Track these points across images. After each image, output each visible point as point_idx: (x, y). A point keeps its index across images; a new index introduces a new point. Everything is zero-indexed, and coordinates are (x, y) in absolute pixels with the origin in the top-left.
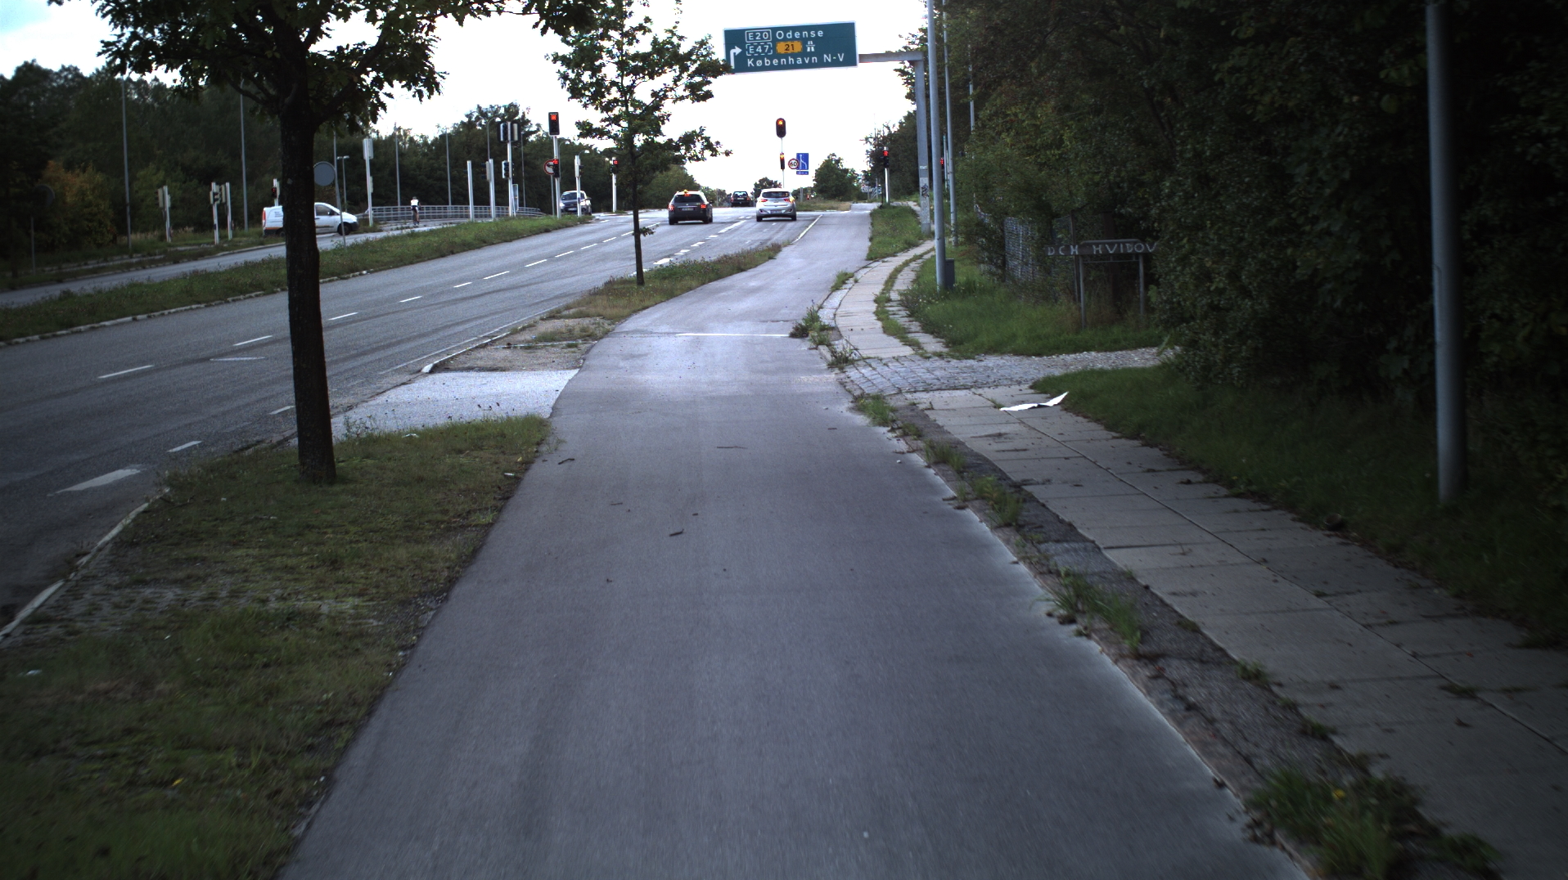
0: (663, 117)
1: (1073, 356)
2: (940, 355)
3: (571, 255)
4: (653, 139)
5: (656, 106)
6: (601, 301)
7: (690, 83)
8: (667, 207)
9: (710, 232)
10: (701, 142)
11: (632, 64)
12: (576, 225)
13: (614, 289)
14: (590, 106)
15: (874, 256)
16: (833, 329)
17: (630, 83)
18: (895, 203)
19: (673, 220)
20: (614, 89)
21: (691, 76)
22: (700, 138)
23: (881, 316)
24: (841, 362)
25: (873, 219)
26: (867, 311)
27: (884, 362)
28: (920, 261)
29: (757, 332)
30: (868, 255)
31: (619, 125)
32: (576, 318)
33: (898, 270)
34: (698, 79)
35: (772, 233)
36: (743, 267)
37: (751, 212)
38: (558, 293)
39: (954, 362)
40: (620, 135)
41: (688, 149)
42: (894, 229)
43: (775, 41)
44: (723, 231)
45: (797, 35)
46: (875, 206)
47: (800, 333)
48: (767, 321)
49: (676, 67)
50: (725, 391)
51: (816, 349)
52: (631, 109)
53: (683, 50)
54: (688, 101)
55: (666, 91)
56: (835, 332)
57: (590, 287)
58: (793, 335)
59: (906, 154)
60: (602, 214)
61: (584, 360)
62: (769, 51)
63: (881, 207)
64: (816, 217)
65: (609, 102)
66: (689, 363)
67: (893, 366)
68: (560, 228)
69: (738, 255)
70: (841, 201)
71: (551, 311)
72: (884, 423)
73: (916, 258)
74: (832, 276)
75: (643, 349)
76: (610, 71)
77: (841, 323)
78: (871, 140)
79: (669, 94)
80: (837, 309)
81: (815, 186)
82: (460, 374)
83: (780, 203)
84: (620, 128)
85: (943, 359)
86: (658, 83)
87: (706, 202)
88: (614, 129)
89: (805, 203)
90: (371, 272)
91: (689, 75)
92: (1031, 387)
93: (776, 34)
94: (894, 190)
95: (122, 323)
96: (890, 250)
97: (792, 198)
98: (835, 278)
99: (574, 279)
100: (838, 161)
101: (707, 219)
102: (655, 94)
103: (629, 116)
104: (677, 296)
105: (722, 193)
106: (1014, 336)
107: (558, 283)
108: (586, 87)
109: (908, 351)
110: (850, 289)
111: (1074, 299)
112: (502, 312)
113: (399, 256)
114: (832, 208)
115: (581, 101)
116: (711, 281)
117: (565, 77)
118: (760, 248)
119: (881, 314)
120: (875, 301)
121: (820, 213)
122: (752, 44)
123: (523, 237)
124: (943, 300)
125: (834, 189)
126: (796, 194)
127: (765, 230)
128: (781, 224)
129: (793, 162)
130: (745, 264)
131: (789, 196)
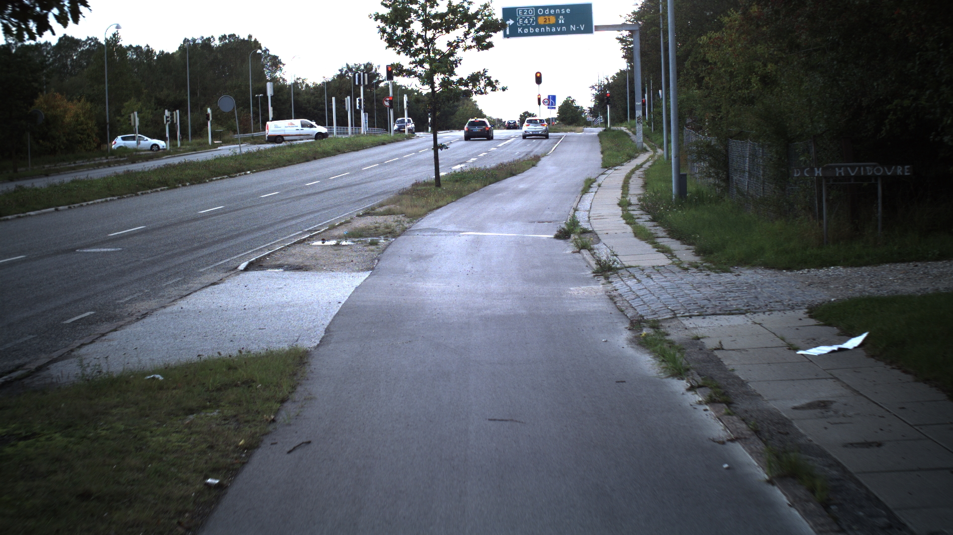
0: (456, 61)
2: (697, 267)
3: (396, 161)
4: (448, 78)
5: (452, 54)
6: (406, 201)
7: (477, 36)
8: (462, 128)
9: (491, 146)
10: (484, 80)
11: (434, 22)
12: (404, 140)
13: (418, 190)
14: (402, 53)
15: (607, 165)
16: (590, 232)
17: (431, 36)
18: (613, 128)
19: (468, 138)
20: (420, 40)
21: (477, 31)
22: (483, 78)
23: (628, 221)
24: (605, 270)
25: (600, 139)
26: (615, 215)
27: (647, 272)
28: (641, 169)
29: (527, 232)
30: (603, 165)
31: (423, 67)
32: (385, 215)
33: (628, 177)
34: (482, 33)
35: (534, 147)
36: (514, 172)
37: (519, 132)
38: (379, 191)
40: (423, 74)
41: (474, 86)
42: (617, 145)
43: (537, 16)
44: (500, 145)
45: (552, 11)
46: (601, 129)
47: (563, 235)
48: (534, 222)
49: (466, 24)
51: (579, 252)
52: (432, 55)
53: (472, 11)
54: (475, 50)
55: (458, 42)
56: (593, 235)
57: (401, 187)
58: (557, 237)
59: (619, 96)
60: (422, 133)
61: (379, 260)
62: (533, 23)
63: (605, 130)
64: (562, 136)
65: (417, 50)
66: (469, 267)
68: (392, 142)
69: (510, 164)
70: (577, 126)
71: (368, 209)
72: (678, 373)
73: (638, 167)
74: (581, 179)
75: (430, 250)
76: (417, 27)
77: (597, 226)
78: (596, 87)
79: (460, 44)
80: (589, 211)
81: (558, 116)
82: (270, 272)
83: (538, 127)
84: (424, 70)
85: (701, 271)
86: (453, 36)
87: (489, 126)
88: (419, 70)
89: (554, 127)
90: (253, 172)
91: (475, 31)
92: (813, 318)
93: (537, 10)
94: (613, 119)
95: (45, 213)
96: (618, 161)
97: (545, 124)
98: (583, 183)
99: (393, 180)
100: (573, 101)
101: (489, 137)
102: (450, 44)
103: (432, 61)
104: (465, 196)
105: (500, 121)
107: (382, 182)
108: (399, 39)
109: (663, 259)
110: (596, 192)
111: (817, 218)
112: (331, 208)
113: (276, 161)
114: (571, 131)
115: (396, 49)
117: (383, 31)
118: (526, 158)
119: (629, 219)
120: (619, 205)
121: (564, 134)
122: (521, 18)
124: (681, 209)
125: (570, 118)
126: (548, 120)
127: (528, 145)
128: (539, 141)
129: (546, 100)
130: (516, 171)
131: (543, 122)
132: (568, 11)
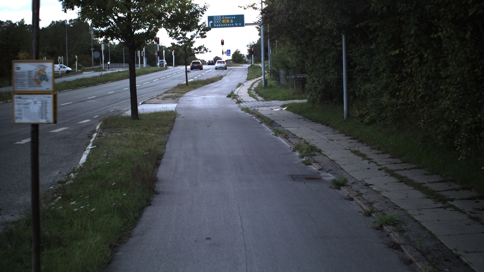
0: (193, 42)
1: (292, 101)
2: (262, 101)
3: (165, 78)
4: (191, 48)
5: (192, 39)
6: (177, 89)
8: (190, 65)
9: (202, 72)
12: (164, 70)
13: (180, 86)
14: (174, 39)
15: (248, 79)
16: (237, 95)
17: (185, 33)
18: (255, 65)
19: (192, 69)
20: (181, 34)
22: (203, 47)
23: (249, 93)
24: (239, 102)
25: (249, 69)
26: (246, 92)
27: (249, 102)
28: (260, 81)
29: (219, 96)
30: (247, 79)
31: (182, 44)
32: (172, 93)
33: (254, 83)
34: (202, 32)
35: (220, 73)
37: (214, 67)
39: (265, 102)
41: (200, 50)
42: (254, 72)
43: (222, 19)
44: (206, 72)
45: (228, 18)
46: (249, 65)
47: (229, 96)
48: (221, 94)
49: (197, 29)
50: (212, 107)
51: (233, 99)
52: (185, 40)
54: (200, 38)
55: (194, 35)
56: (237, 96)
57: (174, 86)
58: (227, 97)
60: (170, 67)
61: (178, 101)
62: (220, 22)
63: (251, 66)
64: (232, 68)
65: (179, 38)
66: (203, 102)
67: (252, 103)
68: (160, 71)
69: (212, 79)
70: (240, 64)
71: (165, 92)
72: (248, 112)
73: (258, 80)
74: (237, 84)
75: (192, 99)
77: (239, 94)
78: (249, 46)
80: (238, 91)
81: (232, 59)
82: (149, 104)
83: (222, 64)
86: (192, 33)
87: (201, 64)
89: (229, 64)
91: (200, 31)
92: (280, 106)
93: (222, 17)
94: (255, 61)
96: (253, 77)
97: (225, 63)
98: (238, 84)
99: (167, 84)
100: (239, 52)
101: (201, 69)
102: (191, 36)
103: (185, 42)
104: (197, 88)
105: (205, 61)
106: (279, 96)
107: (163, 85)
108: (174, 34)
109: (255, 100)
110: (241, 87)
111: (293, 88)
112: (153, 92)
114: (237, 66)
115: (172, 38)
116: (205, 85)
118: (217, 77)
120: (248, 90)
121: (234, 67)
122: (215, 20)
123: (150, 73)
124: (264, 89)
125: (237, 60)
127: (218, 72)
128: (222, 70)
129: (226, 52)
130: (214, 81)
131: (225, 62)
132: (234, 17)
